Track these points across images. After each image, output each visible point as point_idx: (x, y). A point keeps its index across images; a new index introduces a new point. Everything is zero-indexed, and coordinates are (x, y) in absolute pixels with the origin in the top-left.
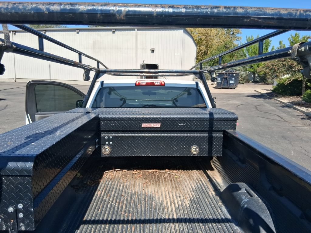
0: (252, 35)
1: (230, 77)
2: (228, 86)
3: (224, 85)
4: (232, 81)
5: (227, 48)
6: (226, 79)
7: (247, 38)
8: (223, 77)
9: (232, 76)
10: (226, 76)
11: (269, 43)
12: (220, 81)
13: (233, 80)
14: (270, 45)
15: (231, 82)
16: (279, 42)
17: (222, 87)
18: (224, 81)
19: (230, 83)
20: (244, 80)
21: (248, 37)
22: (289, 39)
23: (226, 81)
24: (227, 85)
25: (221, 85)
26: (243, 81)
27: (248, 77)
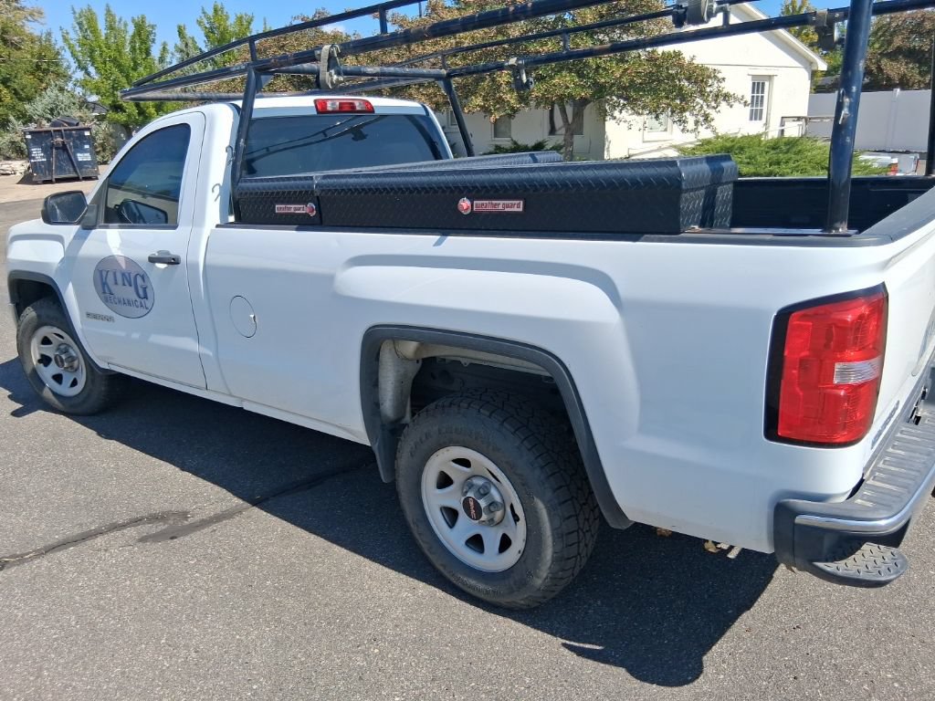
0: (107, 6)
1: (74, 142)
2: (76, 172)
3: (60, 169)
4: (86, 155)
5: (12, 43)
6: (64, 148)
7: (74, 13)
8: (49, 142)
9: (82, 138)
10: (59, 139)
11: (151, 33)
12: (43, 157)
13: (85, 151)
14: (154, 40)
15: (83, 157)
16: (177, 29)
17: (55, 177)
18: (57, 157)
19: (80, 160)
20: (104, 150)
21: (78, 11)
22: (199, 23)
23: (65, 156)
24: (71, 169)
25: (50, 171)
26: (102, 154)
27: (114, 140)
